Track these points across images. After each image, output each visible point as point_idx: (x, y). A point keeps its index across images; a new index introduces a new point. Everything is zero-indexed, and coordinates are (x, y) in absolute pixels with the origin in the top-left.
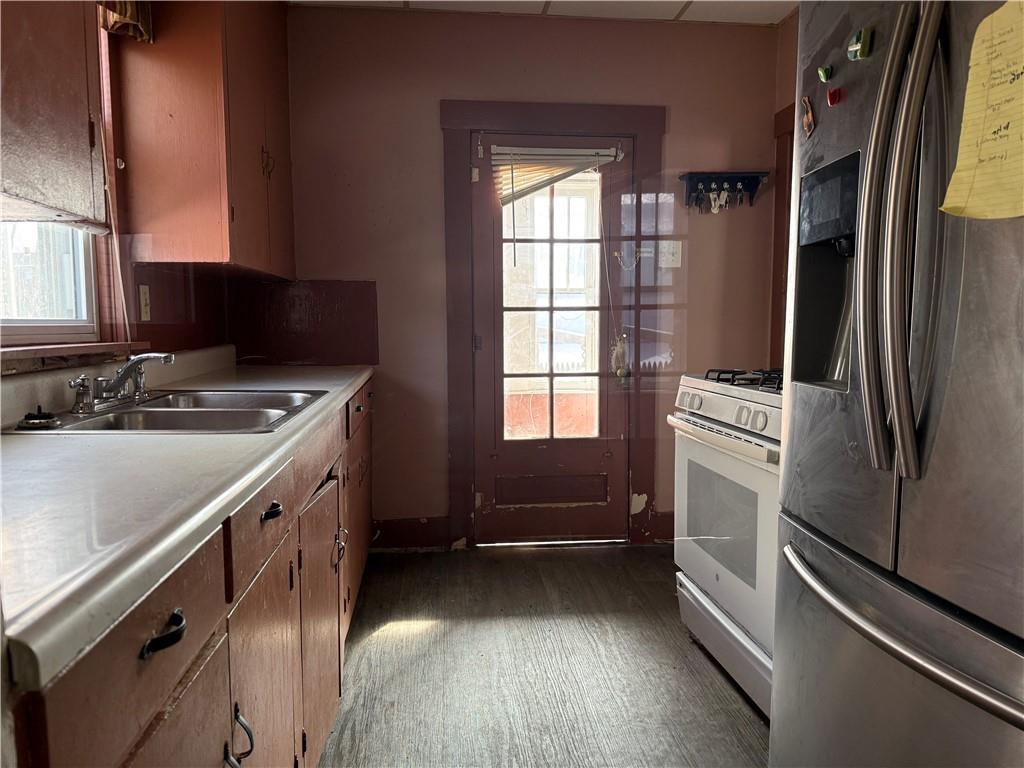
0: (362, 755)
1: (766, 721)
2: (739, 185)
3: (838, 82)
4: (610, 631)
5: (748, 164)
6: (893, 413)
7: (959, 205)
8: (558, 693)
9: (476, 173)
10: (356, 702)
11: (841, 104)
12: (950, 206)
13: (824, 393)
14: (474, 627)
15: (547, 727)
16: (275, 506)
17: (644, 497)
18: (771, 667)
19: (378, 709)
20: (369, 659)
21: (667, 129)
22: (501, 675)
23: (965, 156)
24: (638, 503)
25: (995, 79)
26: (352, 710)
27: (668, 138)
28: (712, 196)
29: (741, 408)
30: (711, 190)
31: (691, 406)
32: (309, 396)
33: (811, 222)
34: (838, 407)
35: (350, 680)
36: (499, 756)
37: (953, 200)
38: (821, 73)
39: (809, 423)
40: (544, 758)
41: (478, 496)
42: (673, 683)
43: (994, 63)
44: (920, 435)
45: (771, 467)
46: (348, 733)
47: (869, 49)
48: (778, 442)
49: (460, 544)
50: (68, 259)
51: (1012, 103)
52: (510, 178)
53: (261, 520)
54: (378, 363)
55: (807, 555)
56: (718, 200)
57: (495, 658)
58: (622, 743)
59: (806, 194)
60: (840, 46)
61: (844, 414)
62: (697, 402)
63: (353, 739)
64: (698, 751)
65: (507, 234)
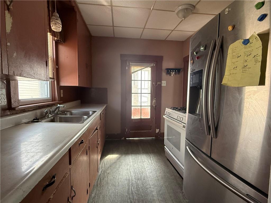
0: (102, 185)
1: (183, 178)
2: (177, 71)
3: (198, 55)
4: (152, 157)
5: (178, 67)
6: (210, 122)
7: (226, 83)
8: (141, 171)
9: (127, 67)
10: (101, 173)
11: (199, 59)
12: (223, 83)
13: (195, 117)
14: (125, 156)
15: (139, 179)
16: (83, 140)
17: (159, 130)
18: (184, 168)
19: (106, 174)
20: (104, 163)
21: (163, 60)
22: (130, 167)
23: (227, 73)
24: (157, 131)
25: (234, 57)
26: (100, 175)
27: (163, 62)
28: (172, 73)
29: (178, 116)
30: (171, 72)
31: (168, 114)
32: (93, 112)
33: (192, 82)
34: (198, 120)
35: (100, 168)
36: (129, 185)
37: (224, 82)
38: (195, 53)
39: (192, 123)
40: (138, 186)
41: (127, 129)
42: (164, 169)
43: (233, 54)
44: (216, 129)
45: (184, 128)
46: (99, 180)
47: (205, 49)
48: (185, 124)
49: (123, 138)
50: (46, 85)
51: (237, 62)
52: (133, 69)
53: (79, 144)
54: (107, 103)
55: (191, 149)
56: (173, 74)
57: (129, 163)
58: (154, 183)
59: (191, 76)
60: (199, 48)
61: (199, 122)
62: (169, 114)
63: (100, 181)
64: (169, 184)
65: (133, 79)
